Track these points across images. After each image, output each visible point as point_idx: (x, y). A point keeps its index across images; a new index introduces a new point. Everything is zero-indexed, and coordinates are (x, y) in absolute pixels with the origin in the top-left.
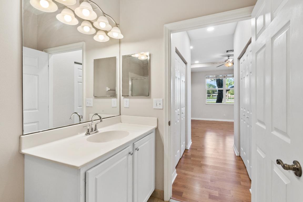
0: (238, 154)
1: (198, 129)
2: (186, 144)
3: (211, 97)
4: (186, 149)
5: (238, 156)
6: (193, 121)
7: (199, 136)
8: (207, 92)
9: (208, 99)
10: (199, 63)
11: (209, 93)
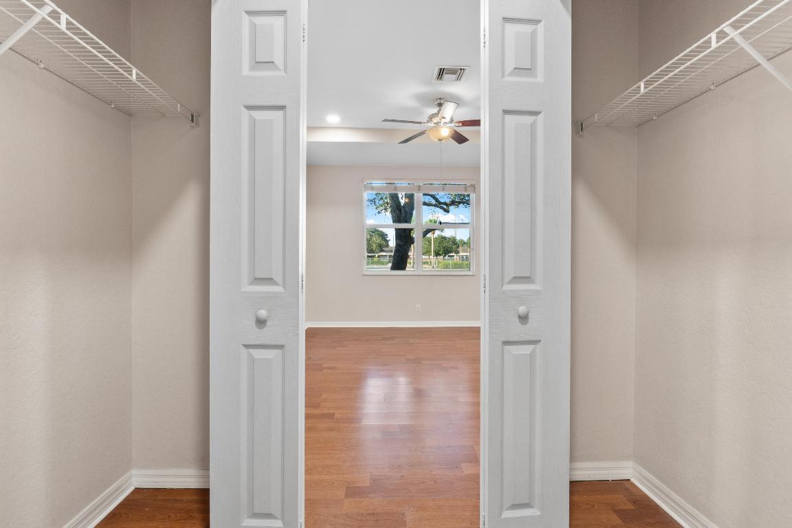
1: (333, 368)
3: (375, 259)
6: (312, 336)
8: (366, 247)
9: (368, 264)
10: (340, 126)
11: (370, 250)
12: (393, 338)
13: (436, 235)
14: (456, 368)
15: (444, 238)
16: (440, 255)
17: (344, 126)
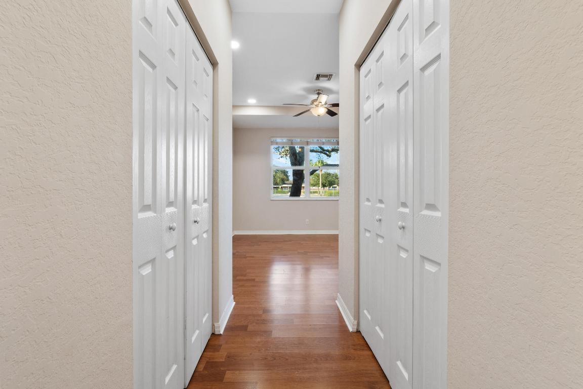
0: (353, 325)
1: (253, 257)
2: (215, 317)
3: (280, 190)
4: (213, 334)
5: (355, 330)
6: (236, 239)
7: (254, 280)
8: (272, 181)
9: (274, 193)
10: (257, 105)
11: (276, 183)
12: (290, 241)
13: (323, 172)
14: (329, 257)
15: (329, 174)
16: (326, 187)
17: (259, 105)
